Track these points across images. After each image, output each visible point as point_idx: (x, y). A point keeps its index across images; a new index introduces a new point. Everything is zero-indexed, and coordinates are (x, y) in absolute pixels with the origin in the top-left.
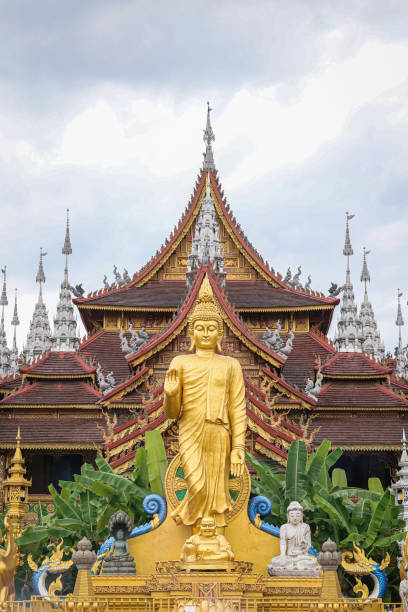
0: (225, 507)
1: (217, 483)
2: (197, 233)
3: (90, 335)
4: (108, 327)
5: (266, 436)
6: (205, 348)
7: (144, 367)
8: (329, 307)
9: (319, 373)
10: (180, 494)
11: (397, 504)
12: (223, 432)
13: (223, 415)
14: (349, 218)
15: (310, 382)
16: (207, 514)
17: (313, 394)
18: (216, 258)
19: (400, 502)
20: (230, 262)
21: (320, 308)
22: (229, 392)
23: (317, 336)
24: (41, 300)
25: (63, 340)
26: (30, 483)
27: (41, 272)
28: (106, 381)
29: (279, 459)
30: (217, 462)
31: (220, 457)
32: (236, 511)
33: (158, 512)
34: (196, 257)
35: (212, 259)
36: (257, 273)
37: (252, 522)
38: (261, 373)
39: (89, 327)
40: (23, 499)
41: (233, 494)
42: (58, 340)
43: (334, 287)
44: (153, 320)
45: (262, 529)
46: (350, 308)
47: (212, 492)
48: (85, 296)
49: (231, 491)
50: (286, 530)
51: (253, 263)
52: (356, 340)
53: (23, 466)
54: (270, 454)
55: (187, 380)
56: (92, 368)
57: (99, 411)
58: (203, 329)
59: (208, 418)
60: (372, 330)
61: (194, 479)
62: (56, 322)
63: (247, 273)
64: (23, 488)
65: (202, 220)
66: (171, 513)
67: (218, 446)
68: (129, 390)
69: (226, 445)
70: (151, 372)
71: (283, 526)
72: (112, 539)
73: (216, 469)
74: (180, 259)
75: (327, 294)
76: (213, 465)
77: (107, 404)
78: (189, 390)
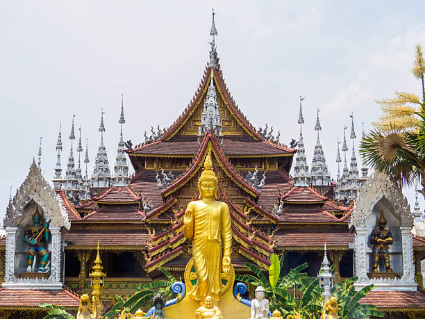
0: (219, 290)
1: (214, 276)
2: (205, 109)
3: (136, 173)
4: (147, 167)
5: (246, 245)
6: (207, 197)
7: (172, 198)
8: (290, 155)
9: (281, 201)
10: (194, 282)
11: (320, 287)
12: (218, 247)
13: (218, 237)
14: (301, 100)
15: (276, 206)
16: (208, 294)
17: (277, 214)
18: (217, 126)
19: (322, 286)
20: (227, 123)
21: (285, 155)
22: (222, 224)
23: (283, 173)
24: (102, 143)
25: (120, 179)
26: (105, 275)
27: (102, 125)
28: (148, 206)
29: (253, 259)
30: (214, 264)
31: (216, 261)
32: (226, 291)
33: (181, 292)
34: (204, 125)
35: (214, 127)
36: (245, 131)
37: (236, 298)
38: (245, 201)
39: (136, 167)
40: (101, 284)
41: (224, 282)
42: (117, 180)
43: (294, 141)
44: (177, 163)
45: (241, 302)
46: (302, 158)
47: (211, 281)
48: (133, 147)
49: (222, 280)
50: (255, 302)
51: (241, 124)
52: (306, 179)
53: (101, 265)
54: (248, 256)
55: (197, 217)
56: (139, 198)
57: (143, 225)
58: (206, 186)
59: (209, 238)
60: (322, 163)
61: (202, 274)
62: (115, 168)
63: (238, 130)
64: (101, 278)
65: (208, 101)
66: (188, 293)
67: (215, 255)
68: (162, 212)
69: (219, 254)
70: (176, 200)
71: (253, 300)
72: (154, 308)
73: (214, 268)
74: (194, 121)
75: (289, 146)
76: (212, 266)
77: (148, 220)
78: (198, 223)
